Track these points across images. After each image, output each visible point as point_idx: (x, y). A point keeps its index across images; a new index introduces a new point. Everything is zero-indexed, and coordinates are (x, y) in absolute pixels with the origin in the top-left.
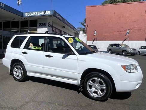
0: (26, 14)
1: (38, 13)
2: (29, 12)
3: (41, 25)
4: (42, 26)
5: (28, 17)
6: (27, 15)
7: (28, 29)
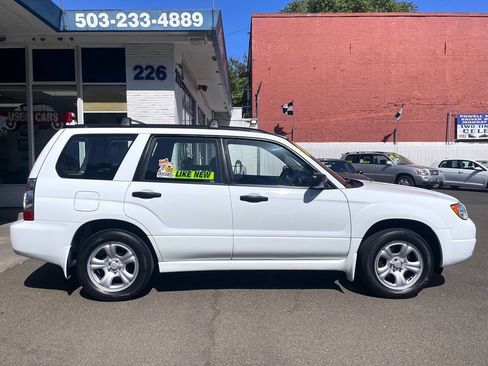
0: (79, 16)
1: (141, 20)
2: (97, 11)
3: (144, 75)
4: (148, 77)
5: (87, 31)
6: (84, 21)
7: (74, 88)
